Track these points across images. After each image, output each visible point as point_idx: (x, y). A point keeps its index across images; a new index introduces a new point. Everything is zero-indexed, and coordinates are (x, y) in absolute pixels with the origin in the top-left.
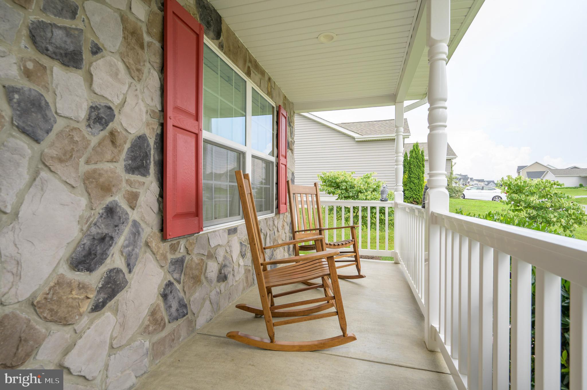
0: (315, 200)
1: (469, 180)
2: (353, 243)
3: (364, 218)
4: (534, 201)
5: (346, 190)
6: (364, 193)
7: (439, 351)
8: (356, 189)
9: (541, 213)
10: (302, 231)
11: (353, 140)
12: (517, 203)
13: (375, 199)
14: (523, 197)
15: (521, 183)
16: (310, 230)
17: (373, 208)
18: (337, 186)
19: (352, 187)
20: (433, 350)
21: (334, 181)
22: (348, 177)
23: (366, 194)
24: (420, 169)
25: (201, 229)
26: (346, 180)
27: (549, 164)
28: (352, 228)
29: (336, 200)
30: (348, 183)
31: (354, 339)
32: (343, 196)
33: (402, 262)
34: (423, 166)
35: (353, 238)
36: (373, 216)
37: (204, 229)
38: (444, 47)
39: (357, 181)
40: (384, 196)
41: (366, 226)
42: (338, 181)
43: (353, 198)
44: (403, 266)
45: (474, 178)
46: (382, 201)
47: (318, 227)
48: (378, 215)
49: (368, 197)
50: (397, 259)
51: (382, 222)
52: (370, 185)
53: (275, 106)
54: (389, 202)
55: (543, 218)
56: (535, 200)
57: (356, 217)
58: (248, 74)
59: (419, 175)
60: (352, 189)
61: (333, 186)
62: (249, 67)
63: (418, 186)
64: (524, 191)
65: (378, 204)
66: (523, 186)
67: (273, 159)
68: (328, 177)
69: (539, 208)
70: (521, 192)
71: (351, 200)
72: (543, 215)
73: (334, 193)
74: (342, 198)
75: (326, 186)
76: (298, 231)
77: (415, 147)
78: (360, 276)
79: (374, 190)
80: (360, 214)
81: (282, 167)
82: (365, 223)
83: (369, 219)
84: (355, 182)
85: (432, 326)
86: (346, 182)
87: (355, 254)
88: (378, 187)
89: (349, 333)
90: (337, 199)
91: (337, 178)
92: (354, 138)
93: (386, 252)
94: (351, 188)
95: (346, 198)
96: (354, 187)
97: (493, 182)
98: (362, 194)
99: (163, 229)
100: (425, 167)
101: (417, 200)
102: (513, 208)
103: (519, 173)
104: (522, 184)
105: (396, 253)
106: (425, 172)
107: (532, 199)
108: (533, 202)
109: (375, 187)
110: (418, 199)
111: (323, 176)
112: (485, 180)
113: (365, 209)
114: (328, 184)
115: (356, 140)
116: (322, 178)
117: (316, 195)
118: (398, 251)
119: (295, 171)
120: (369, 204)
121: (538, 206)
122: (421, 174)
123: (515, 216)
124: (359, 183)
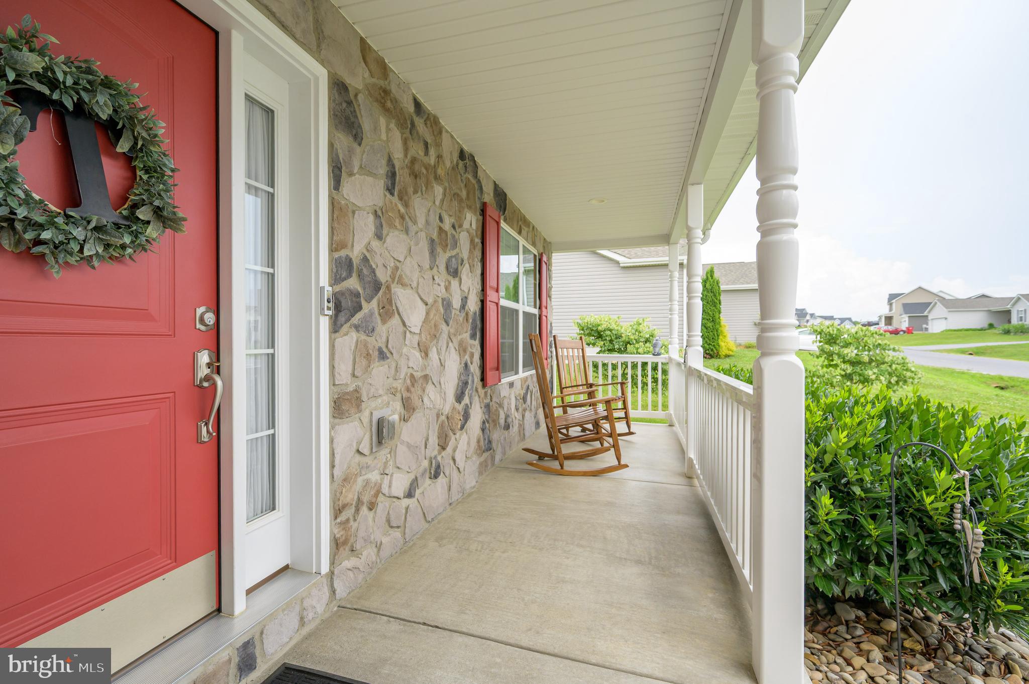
0: (581, 354)
1: (808, 317)
2: (623, 399)
3: (634, 378)
4: (849, 354)
5: (611, 341)
6: (633, 344)
7: (695, 477)
8: (623, 339)
9: (858, 369)
10: (580, 385)
11: (616, 265)
12: (830, 355)
13: (648, 352)
14: (835, 349)
15: (833, 331)
16: (577, 386)
17: (645, 364)
18: (600, 336)
19: (618, 337)
20: (690, 476)
21: (594, 329)
22: (613, 323)
23: (637, 345)
24: (715, 306)
25: (500, 381)
26: (611, 327)
27: (942, 290)
28: (622, 384)
29: (597, 353)
30: (613, 332)
31: (627, 466)
32: (606, 348)
33: (677, 425)
34: (720, 303)
35: (623, 394)
36: (644, 375)
37: (502, 380)
38: (699, 233)
39: (626, 330)
40: (657, 350)
41: (637, 387)
42: (600, 328)
43: (620, 351)
44: (677, 428)
45: (817, 315)
46: (654, 355)
47: (585, 383)
48: (650, 373)
49: (640, 350)
50: (671, 421)
51: (655, 380)
52: (641, 334)
53: (537, 254)
54: (662, 356)
55: (860, 375)
56: (851, 352)
57: (624, 375)
58: (520, 233)
59: (714, 316)
60: (618, 340)
61: (593, 336)
62: (520, 226)
63: (712, 331)
64: (838, 342)
65: (650, 359)
66: (836, 335)
67: (536, 311)
68: (587, 323)
69: (854, 363)
70: (835, 343)
71: (616, 355)
72: (861, 372)
73: (594, 344)
74: (604, 351)
75: (584, 335)
76: (566, 388)
77: (709, 276)
78: (630, 433)
79: (647, 341)
80: (629, 371)
81: (544, 318)
82: (635, 384)
83: (640, 378)
84: (622, 331)
85: (690, 458)
86: (611, 330)
87: (625, 410)
88: (652, 336)
89: (622, 462)
90: (599, 353)
91: (599, 325)
92: (618, 263)
93: (660, 414)
94: (616, 338)
95: (610, 351)
96: (621, 336)
97: (850, 319)
98: (632, 346)
99: (483, 379)
100: (722, 304)
101: (711, 353)
102: (826, 363)
103: (891, 305)
104: (835, 332)
105: (671, 415)
106: (722, 311)
107: (846, 351)
108: (847, 355)
109: (648, 336)
110: (712, 350)
111: (580, 321)
112: (834, 317)
113: (625, 364)
114: (587, 332)
115: (621, 265)
116: (579, 325)
117: (583, 350)
118: (672, 412)
119: (553, 321)
120: (639, 359)
121: (855, 361)
122: (717, 315)
123: (827, 373)
124: (628, 331)
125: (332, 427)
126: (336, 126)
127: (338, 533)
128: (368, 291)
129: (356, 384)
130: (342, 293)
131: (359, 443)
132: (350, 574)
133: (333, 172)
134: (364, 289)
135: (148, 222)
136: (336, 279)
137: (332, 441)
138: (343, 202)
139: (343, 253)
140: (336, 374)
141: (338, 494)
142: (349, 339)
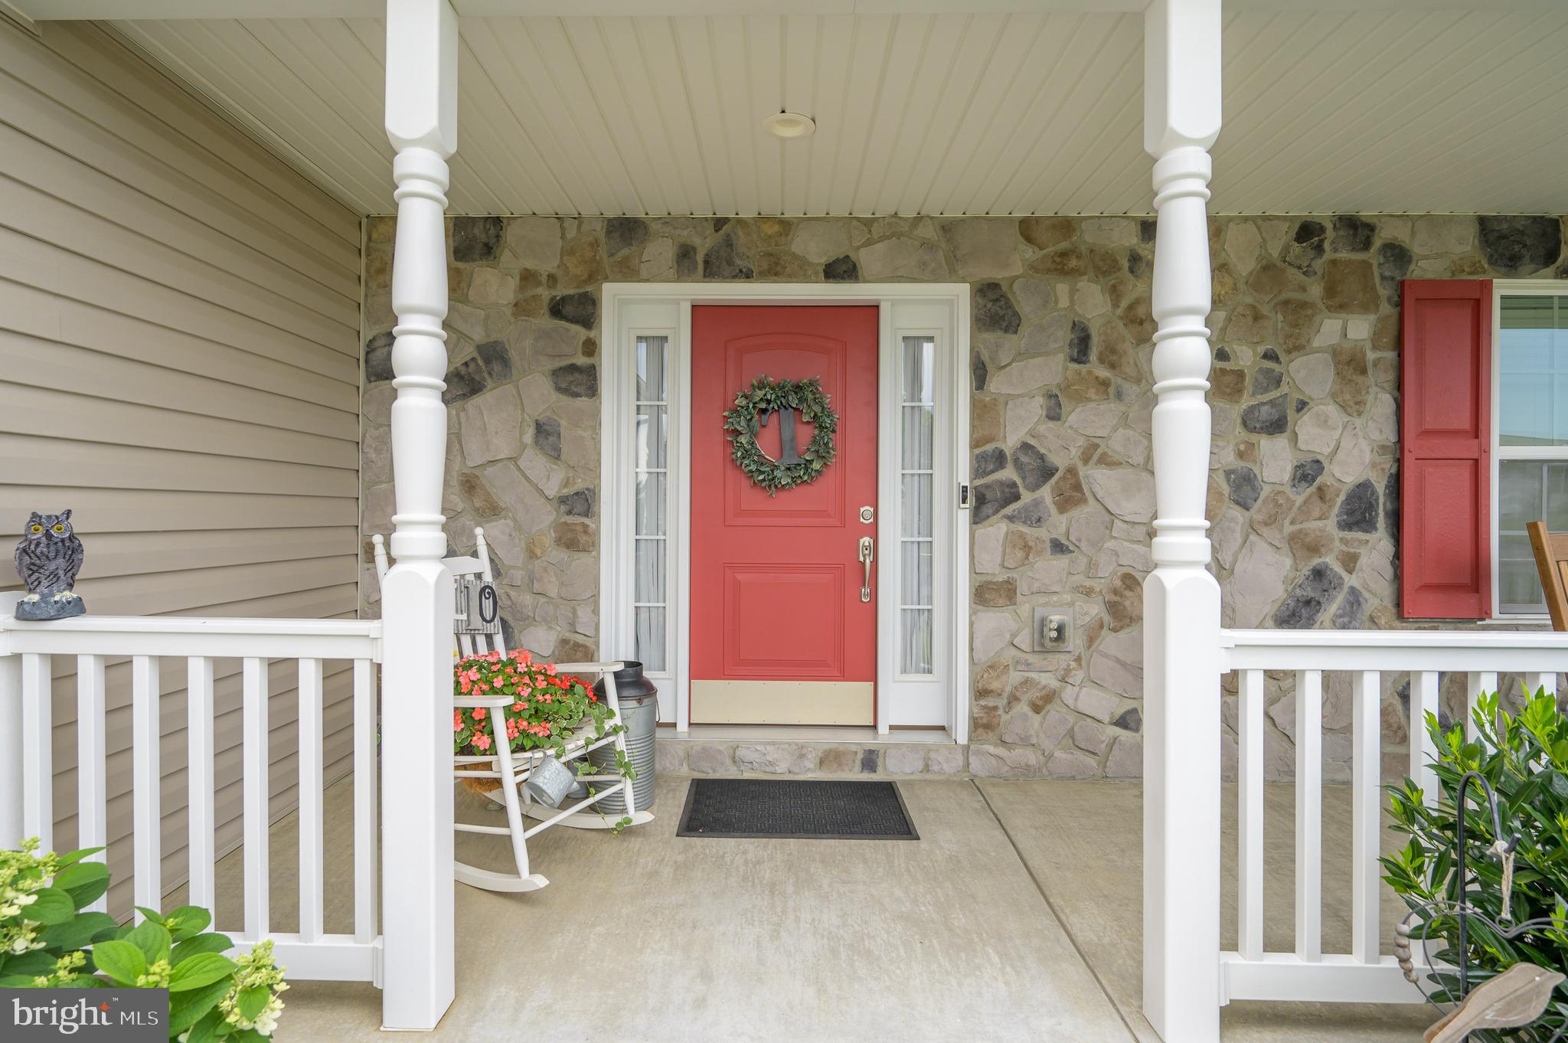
37: (1501, 616)
125: (973, 613)
126: (979, 329)
127: (976, 713)
128: (1030, 480)
129: (1009, 575)
130: (987, 486)
131: (1014, 636)
132: (994, 761)
133: (974, 374)
134: (1024, 478)
135: (813, 460)
136: (977, 472)
137: (971, 624)
138: (988, 399)
139: (989, 448)
140: (976, 563)
141: (979, 677)
142: (997, 529)
